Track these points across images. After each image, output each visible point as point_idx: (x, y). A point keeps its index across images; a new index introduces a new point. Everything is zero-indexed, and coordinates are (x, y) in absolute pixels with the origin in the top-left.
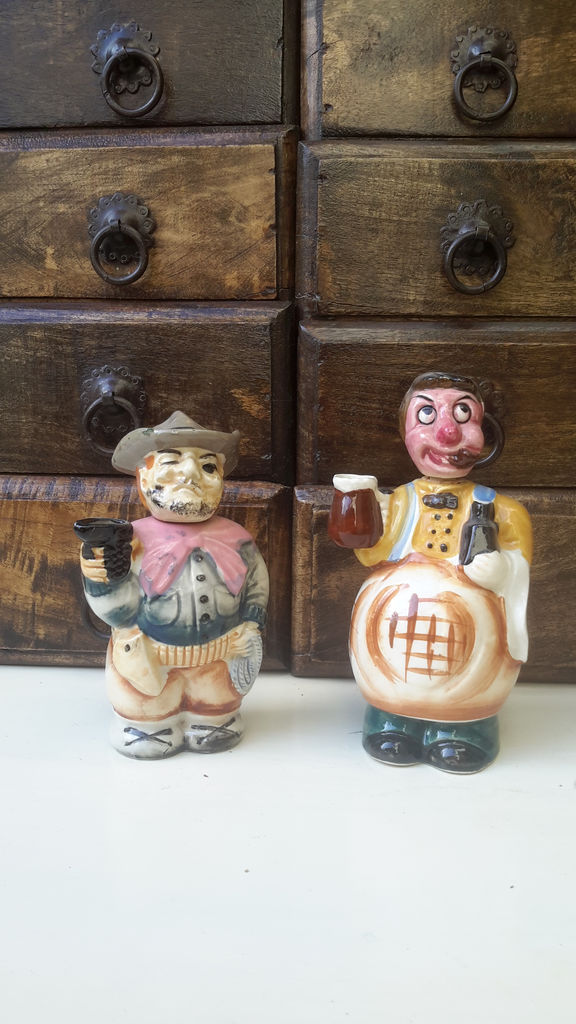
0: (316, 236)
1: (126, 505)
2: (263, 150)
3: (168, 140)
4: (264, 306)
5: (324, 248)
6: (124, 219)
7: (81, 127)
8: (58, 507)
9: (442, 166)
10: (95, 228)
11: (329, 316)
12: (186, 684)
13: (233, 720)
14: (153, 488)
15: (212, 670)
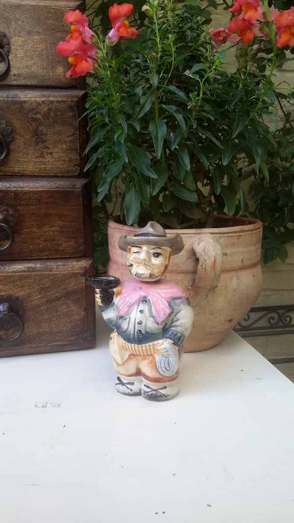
12: (138, 362)
13: (165, 388)
14: (130, 264)
15: (148, 359)
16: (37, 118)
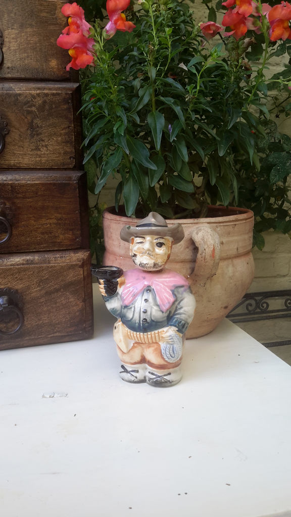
12: (143, 350)
13: (169, 374)
14: (133, 255)
15: (153, 347)
16: (31, 111)
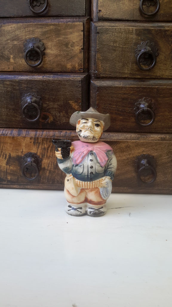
0: (96, 52)
1: (35, 138)
2: (79, 24)
3: (49, 21)
4: (79, 74)
5: (98, 56)
6: (35, 46)
7: (22, 17)
8: (14, 138)
9: (136, 30)
10: (26, 49)
11: (100, 78)
12: (86, 193)
